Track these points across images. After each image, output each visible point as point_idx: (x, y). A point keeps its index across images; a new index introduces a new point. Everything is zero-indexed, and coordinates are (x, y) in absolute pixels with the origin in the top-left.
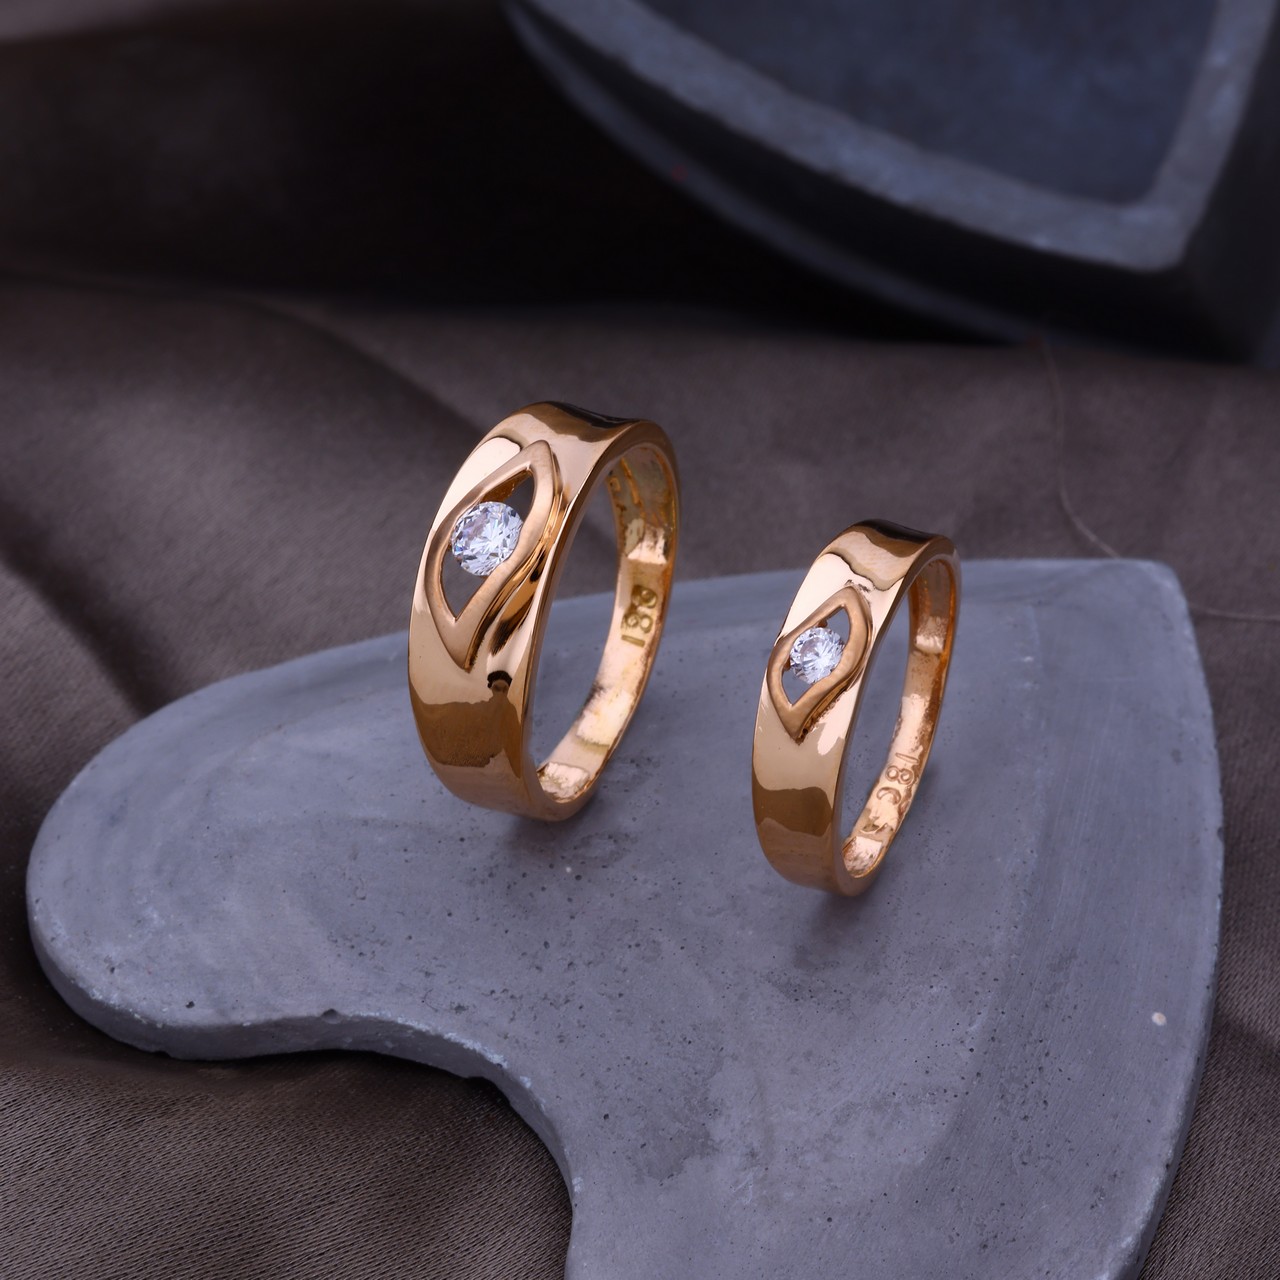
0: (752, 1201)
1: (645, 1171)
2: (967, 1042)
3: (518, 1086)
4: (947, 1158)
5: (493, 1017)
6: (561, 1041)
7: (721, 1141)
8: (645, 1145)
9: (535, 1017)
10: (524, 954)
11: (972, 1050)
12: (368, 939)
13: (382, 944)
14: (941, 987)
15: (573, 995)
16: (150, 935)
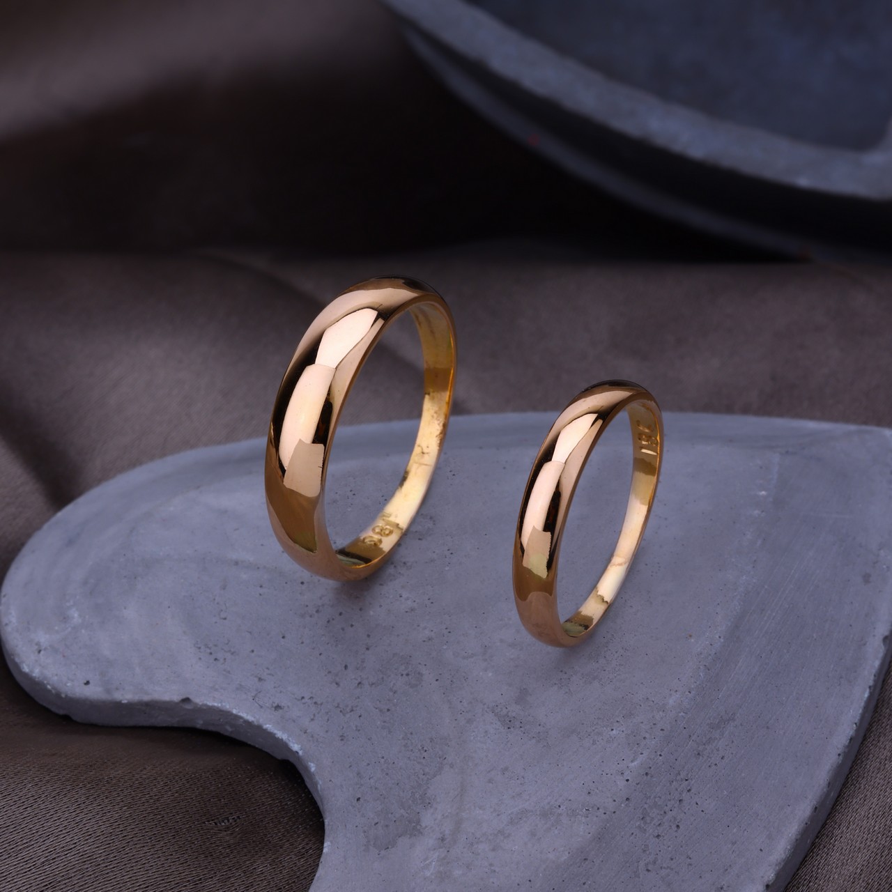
0: (432, 874)
1: (372, 843)
2: (626, 774)
3: (307, 769)
4: (585, 859)
5: (298, 717)
6: (342, 740)
7: (426, 827)
8: (377, 823)
9: (328, 720)
10: (330, 672)
11: (627, 780)
12: (223, 649)
13: (232, 654)
14: (619, 731)
15: (357, 706)
16: (70, 629)
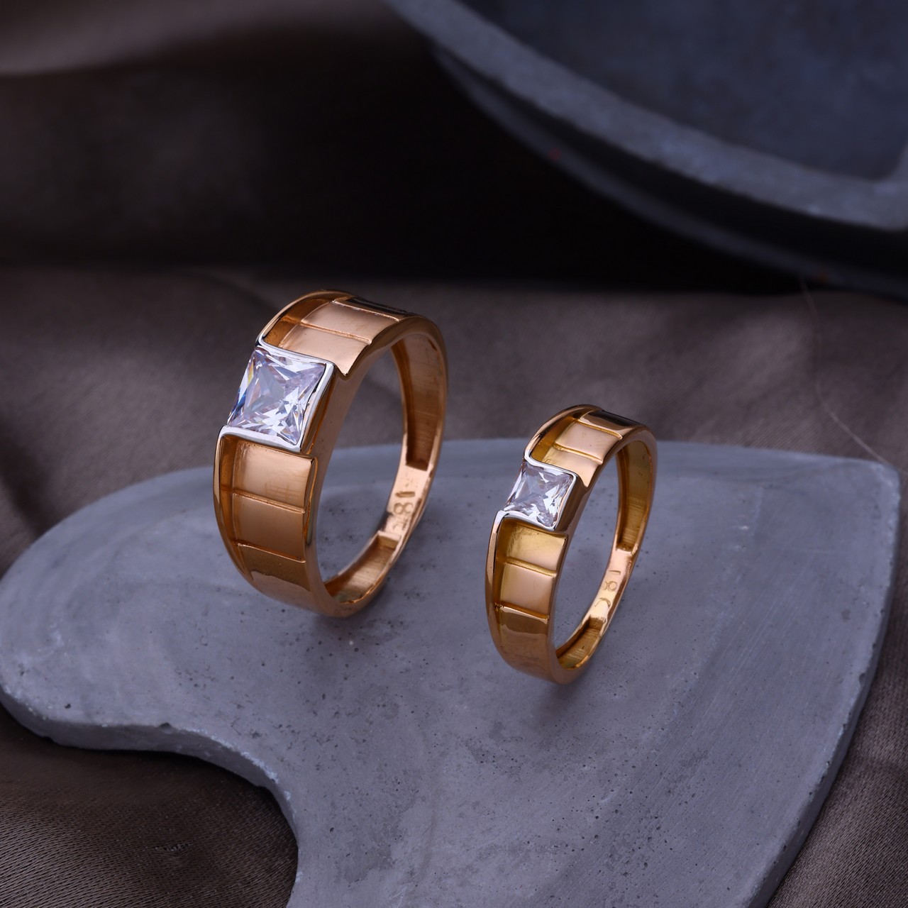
1: (343, 874)
2: (595, 811)
3: (283, 797)
4: (552, 896)
5: (276, 745)
6: (318, 769)
7: (397, 860)
8: (349, 855)
9: (305, 749)
10: (308, 701)
11: (597, 817)
12: (203, 675)
13: (212, 680)
14: (591, 767)
15: (333, 736)
16: (52, 652)
